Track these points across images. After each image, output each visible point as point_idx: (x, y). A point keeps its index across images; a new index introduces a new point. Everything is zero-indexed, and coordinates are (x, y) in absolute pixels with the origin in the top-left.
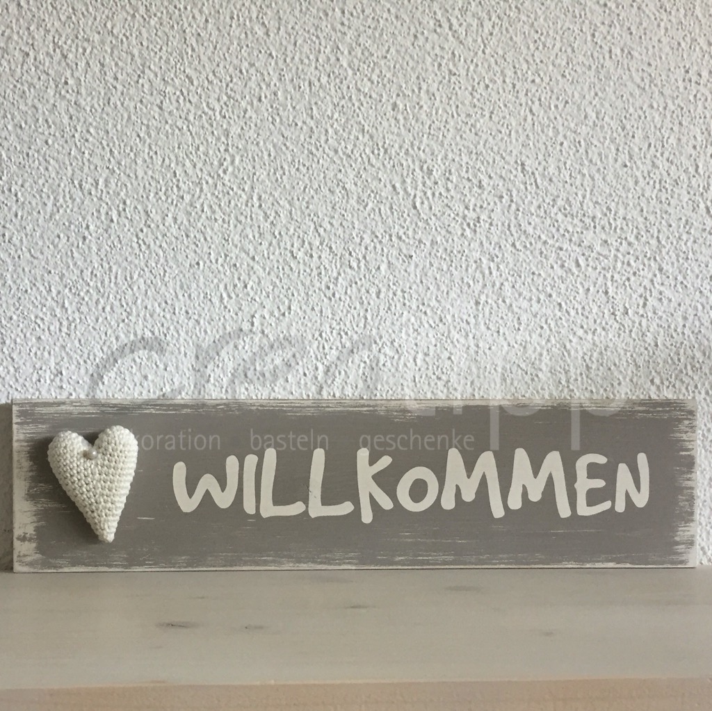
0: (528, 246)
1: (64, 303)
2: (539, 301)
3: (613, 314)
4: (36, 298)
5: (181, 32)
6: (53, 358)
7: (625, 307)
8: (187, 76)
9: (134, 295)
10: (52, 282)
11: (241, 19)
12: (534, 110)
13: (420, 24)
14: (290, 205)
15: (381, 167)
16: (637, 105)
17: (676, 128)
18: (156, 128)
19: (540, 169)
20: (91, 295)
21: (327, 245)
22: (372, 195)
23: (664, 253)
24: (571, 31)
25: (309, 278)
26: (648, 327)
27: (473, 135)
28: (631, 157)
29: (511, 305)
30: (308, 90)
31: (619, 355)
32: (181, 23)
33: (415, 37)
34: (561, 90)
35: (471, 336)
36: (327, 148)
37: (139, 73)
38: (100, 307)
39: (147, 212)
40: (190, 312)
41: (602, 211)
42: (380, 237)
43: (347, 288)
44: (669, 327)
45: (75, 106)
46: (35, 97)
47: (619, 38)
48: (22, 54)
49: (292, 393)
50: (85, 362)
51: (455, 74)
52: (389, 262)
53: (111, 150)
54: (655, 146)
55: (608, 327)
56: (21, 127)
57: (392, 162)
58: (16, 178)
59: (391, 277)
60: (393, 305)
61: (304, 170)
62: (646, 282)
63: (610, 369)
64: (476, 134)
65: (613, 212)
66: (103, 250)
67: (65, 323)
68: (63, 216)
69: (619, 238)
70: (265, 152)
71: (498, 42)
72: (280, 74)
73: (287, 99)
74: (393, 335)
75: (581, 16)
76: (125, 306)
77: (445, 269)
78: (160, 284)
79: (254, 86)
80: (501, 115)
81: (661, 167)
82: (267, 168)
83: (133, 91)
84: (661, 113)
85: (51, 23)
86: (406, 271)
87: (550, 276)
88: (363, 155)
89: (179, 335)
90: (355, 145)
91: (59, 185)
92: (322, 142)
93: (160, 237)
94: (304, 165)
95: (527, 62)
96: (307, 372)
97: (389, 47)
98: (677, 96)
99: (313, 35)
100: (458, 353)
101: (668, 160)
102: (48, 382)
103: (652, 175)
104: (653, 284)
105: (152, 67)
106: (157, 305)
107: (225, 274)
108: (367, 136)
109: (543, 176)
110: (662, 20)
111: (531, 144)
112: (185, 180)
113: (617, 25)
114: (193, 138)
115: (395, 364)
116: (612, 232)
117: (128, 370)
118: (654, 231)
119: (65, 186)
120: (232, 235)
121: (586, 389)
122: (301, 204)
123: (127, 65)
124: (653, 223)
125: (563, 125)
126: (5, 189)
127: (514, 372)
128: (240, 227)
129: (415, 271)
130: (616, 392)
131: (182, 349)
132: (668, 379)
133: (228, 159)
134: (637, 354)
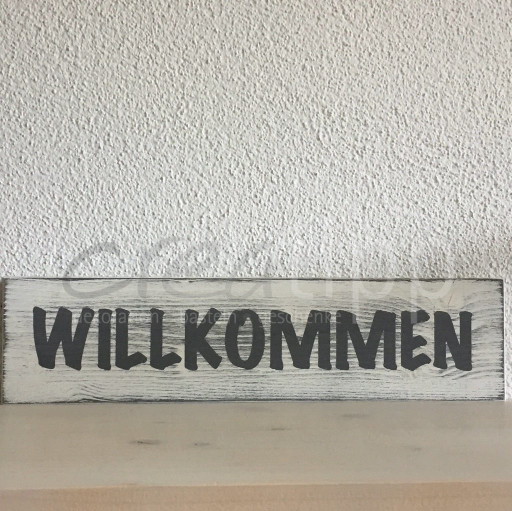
0: (400, 167)
1: (64, 206)
2: (408, 207)
3: (462, 216)
4: (44, 203)
5: (151, 14)
6: (55, 246)
7: (471, 212)
8: (155, 45)
9: (115, 201)
10: (55, 191)
11: (194, 5)
12: (404, 71)
13: (322, 9)
14: (229, 137)
15: (294, 111)
16: (478, 68)
17: (505, 84)
18: (132, 82)
19: (409, 112)
20: (84, 201)
21: (255, 166)
22: (288, 130)
23: (498, 173)
24: (429, 16)
25: (242, 189)
26: (487, 226)
27: (360, 88)
28: (473, 105)
29: (388, 210)
30: (242, 56)
31: (467, 246)
32: (151, 8)
33: (319, 19)
34: (423, 57)
35: (359, 231)
36: (255, 96)
37: (120, 43)
38: (90, 210)
39: (125, 142)
40: (156, 214)
41: (453, 142)
42: (294, 160)
43: (269, 196)
44: (502, 226)
45: (74, 66)
46: (45, 59)
47: (464, 20)
48: (36, 29)
49: (230, 273)
50: (79, 249)
51: (347, 45)
52: (300, 178)
53: (99, 98)
54: (491, 97)
55: (458, 226)
56: (34, 80)
57: (302, 107)
58: (30, 117)
59: (302, 189)
60: (303, 209)
61: (238, 112)
62: (486, 194)
63: (460, 256)
64: (362, 88)
65: (461, 144)
66: (93, 169)
67: (64, 221)
68: (64, 144)
69: (466, 162)
70: (210, 100)
71: (378, 23)
72: (221, 44)
73: (226, 62)
74: (303, 231)
75: (437, 6)
76: (108, 209)
77: (341, 184)
78: (134, 193)
79: (203, 53)
80: (380, 74)
81: (495, 112)
82: (212, 110)
83: (115, 56)
84: (494, 73)
85: (57, 6)
86: (312, 185)
87: (416, 188)
88: (281, 102)
89: (147, 230)
90: (275, 95)
91: (61, 122)
92: (252, 93)
93: (134, 160)
94: (239, 109)
95: (399, 37)
96: (240, 258)
97: (300, 26)
98: (506, 62)
99: (245, 17)
100: (350, 243)
101: (500, 107)
102: (51, 263)
103: (488, 117)
104: (491, 195)
105: (130, 38)
106: (131, 208)
107: (181, 186)
108: (284, 89)
109: (411, 117)
110: (495, 8)
111: (402, 95)
112: (152, 119)
113: (462, 11)
114: (159, 89)
115: (304, 252)
116: (460, 158)
117: (110, 255)
118: (491, 157)
119: (66, 122)
120: (186, 159)
121: (443, 270)
122: (236, 136)
123: (111, 37)
124: (490, 151)
125: (425, 82)
126: (22, 124)
127: (391, 258)
128: (192, 152)
129: (319, 185)
130: (465, 273)
131: (150, 240)
132: (502, 264)
133: (184, 104)
134: (479, 245)
